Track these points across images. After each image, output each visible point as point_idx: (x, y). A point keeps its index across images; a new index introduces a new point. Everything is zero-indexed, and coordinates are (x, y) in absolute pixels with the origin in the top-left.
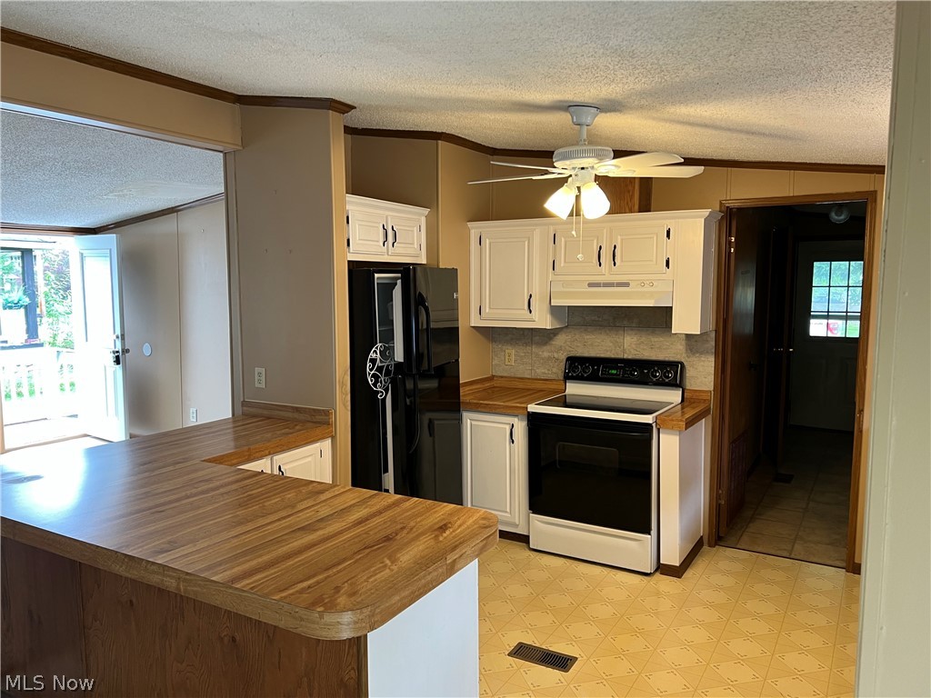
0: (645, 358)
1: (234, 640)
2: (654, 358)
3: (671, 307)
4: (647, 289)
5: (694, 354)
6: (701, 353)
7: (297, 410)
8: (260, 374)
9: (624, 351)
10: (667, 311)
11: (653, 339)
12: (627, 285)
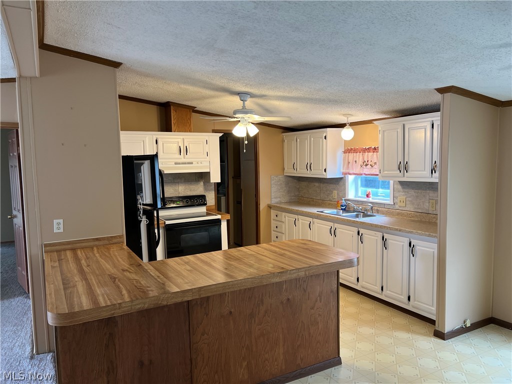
0: (188, 195)
1: (288, 299)
2: (192, 195)
3: (210, 172)
4: (200, 165)
5: (207, 191)
6: (210, 190)
7: (97, 239)
8: (59, 224)
9: (179, 193)
10: (208, 173)
11: (191, 187)
12: (192, 163)
